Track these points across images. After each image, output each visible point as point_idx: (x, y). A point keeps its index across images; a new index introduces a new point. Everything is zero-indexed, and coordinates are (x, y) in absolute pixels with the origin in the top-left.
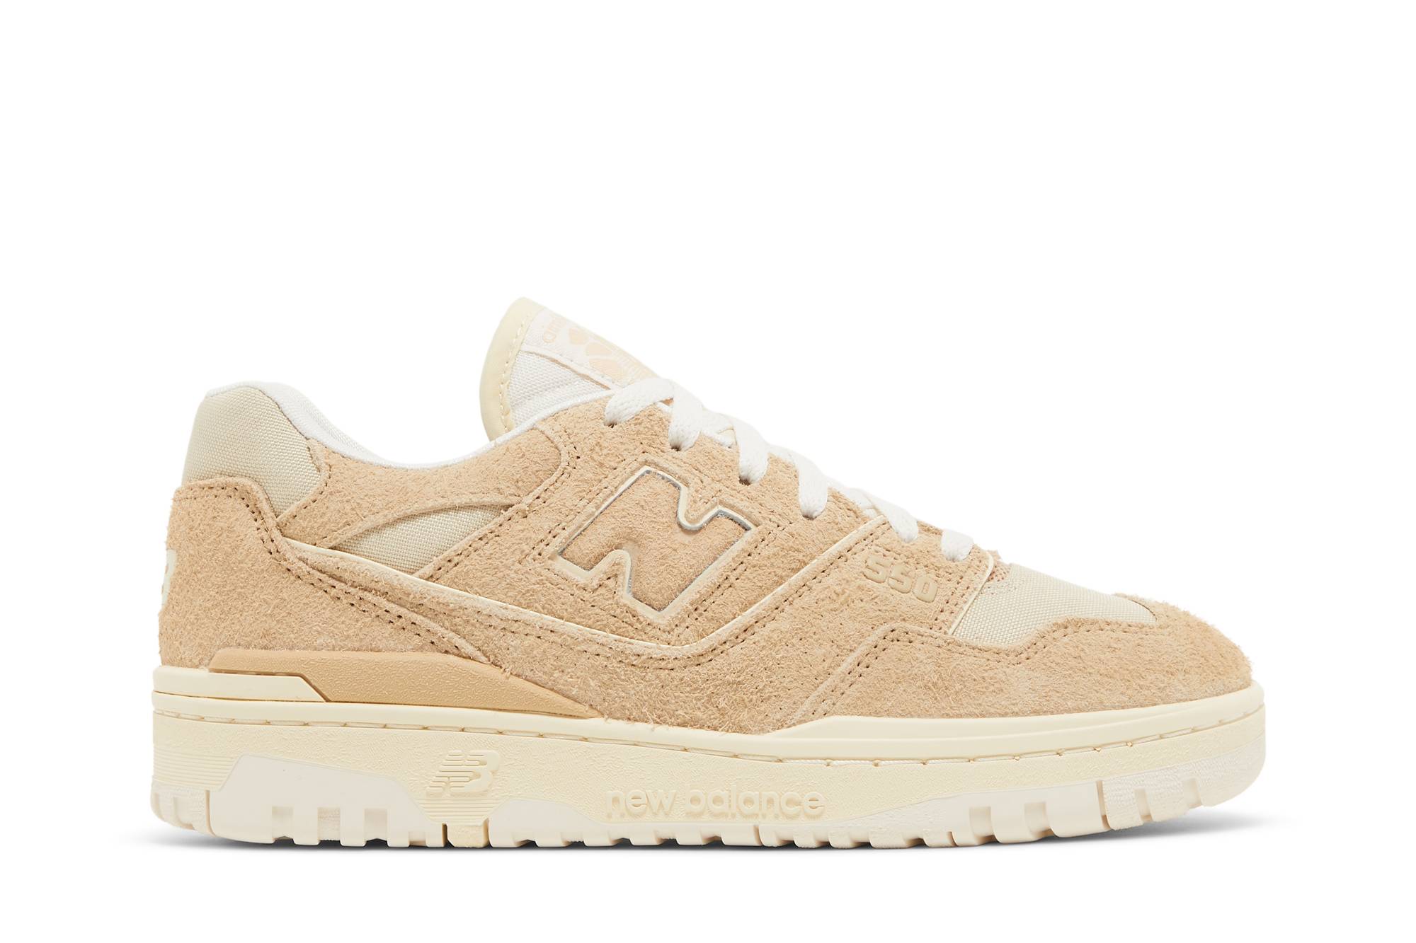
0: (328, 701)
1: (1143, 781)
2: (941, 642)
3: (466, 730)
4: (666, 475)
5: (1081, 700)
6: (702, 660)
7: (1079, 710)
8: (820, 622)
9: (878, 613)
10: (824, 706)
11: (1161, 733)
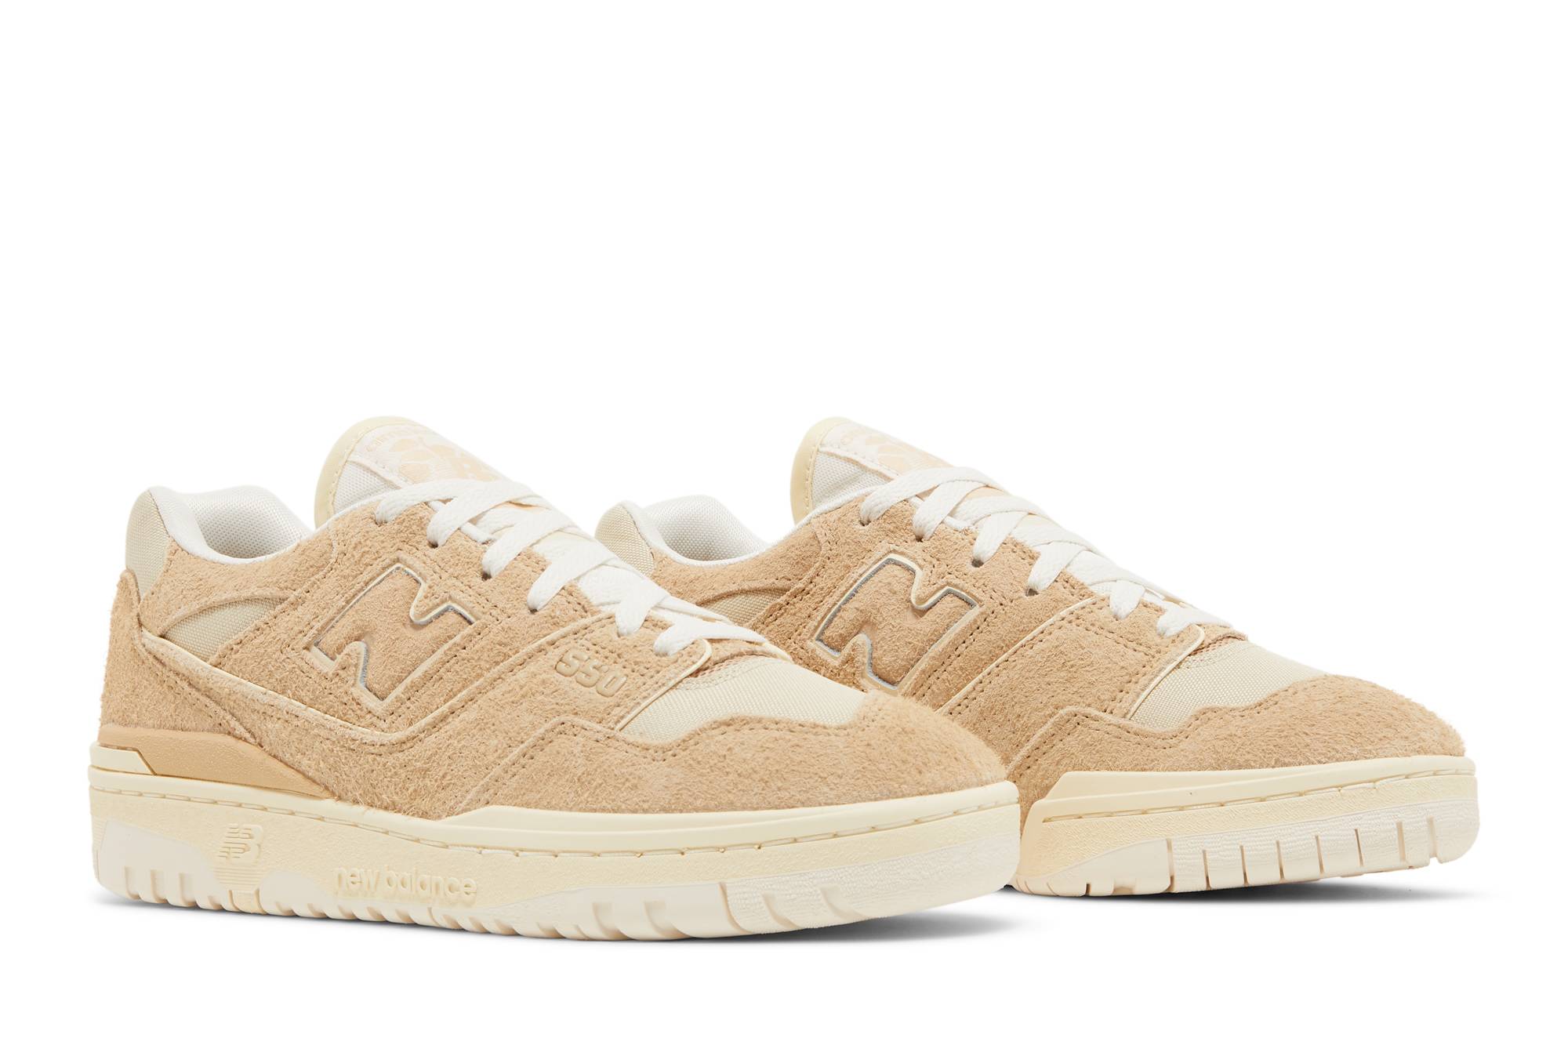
0: (156, 775)
1: (771, 885)
2: (599, 736)
3: (243, 806)
4: (410, 571)
5: (712, 799)
6: (404, 747)
7: (707, 809)
8: (500, 713)
9: (555, 706)
10: (486, 796)
11: (796, 837)
